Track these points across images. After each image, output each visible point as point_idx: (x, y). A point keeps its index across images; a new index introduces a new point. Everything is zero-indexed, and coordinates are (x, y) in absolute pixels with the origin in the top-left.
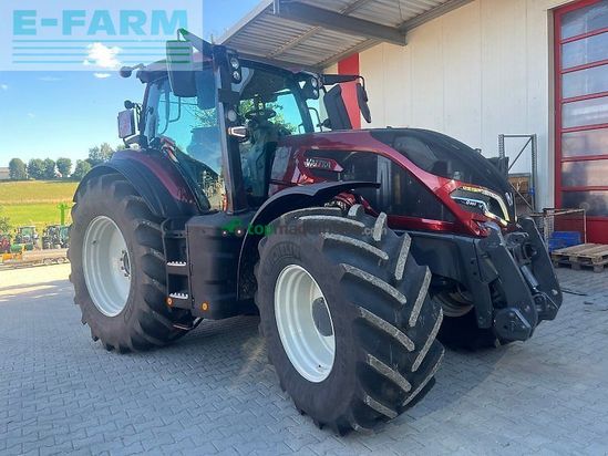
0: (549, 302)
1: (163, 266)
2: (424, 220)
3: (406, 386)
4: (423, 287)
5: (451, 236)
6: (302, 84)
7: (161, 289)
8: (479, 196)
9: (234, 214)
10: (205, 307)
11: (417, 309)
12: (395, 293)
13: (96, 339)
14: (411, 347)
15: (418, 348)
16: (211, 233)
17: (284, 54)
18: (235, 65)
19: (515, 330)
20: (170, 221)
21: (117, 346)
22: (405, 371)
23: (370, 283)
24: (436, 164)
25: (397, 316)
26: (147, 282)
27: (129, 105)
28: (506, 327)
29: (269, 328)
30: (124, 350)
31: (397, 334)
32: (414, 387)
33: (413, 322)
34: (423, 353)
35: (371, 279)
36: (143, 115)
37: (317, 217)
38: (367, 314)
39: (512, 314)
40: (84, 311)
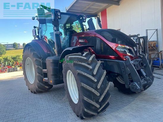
0: (149, 80)
1: (42, 71)
2: (110, 56)
3: (98, 106)
4: (103, 76)
5: (117, 61)
6: (81, 18)
7: (42, 76)
8: (125, 48)
9: (58, 56)
10: (51, 82)
11: (100, 83)
12: (93, 78)
13: (29, 90)
14: (98, 95)
15: (101, 95)
16: (51, 61)
17: (85, 11)
18: (59, 14)
19: (135, 89)
20: (43, 58)
21: (33, 92)
22: (97, 102)
23: (85, 76)
24: (112, 39)
25: (94, 85)
26: (38, 75)
27: (35, 27)
28: (133, 88)
29: (66, 88)
30: (35, 93)
31: (93, 90)
32: (101, 106)
33: (99, 87)
34: (103, 97)
35: (86, 74)
36: (39, 30)
37: (73, 56)
38: (84, 85)
39: (134, 84)
40: (26, 82)
